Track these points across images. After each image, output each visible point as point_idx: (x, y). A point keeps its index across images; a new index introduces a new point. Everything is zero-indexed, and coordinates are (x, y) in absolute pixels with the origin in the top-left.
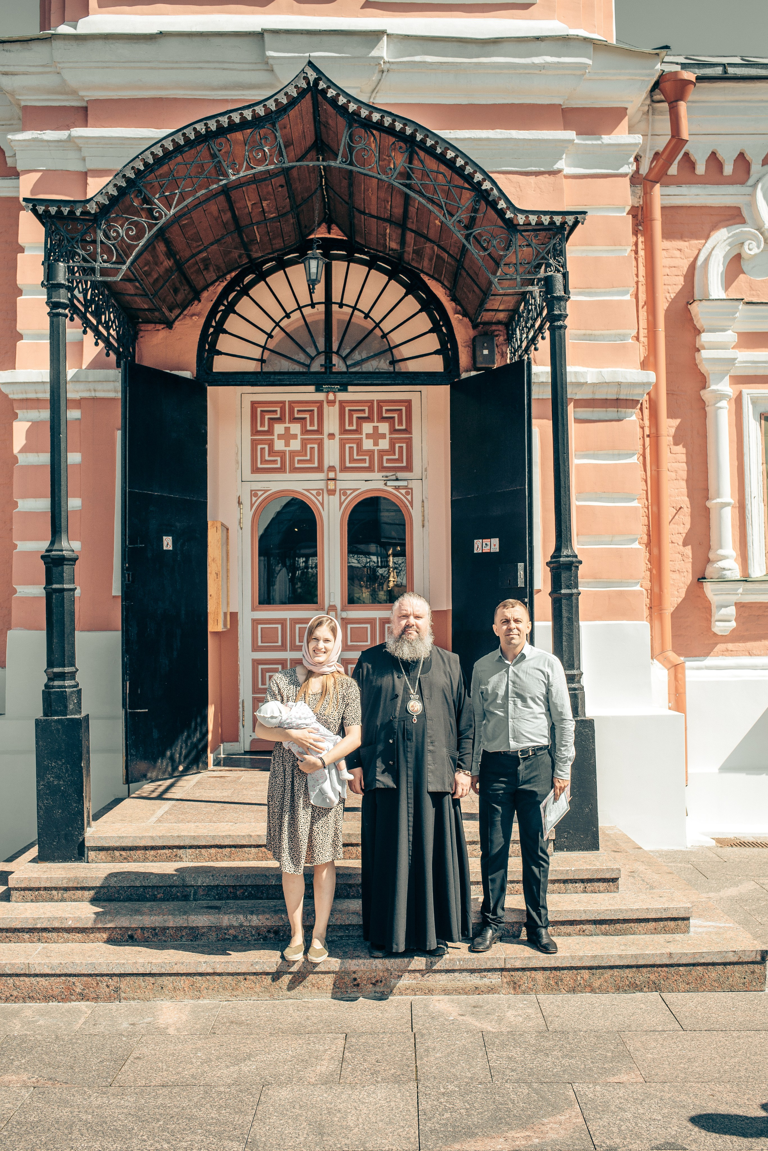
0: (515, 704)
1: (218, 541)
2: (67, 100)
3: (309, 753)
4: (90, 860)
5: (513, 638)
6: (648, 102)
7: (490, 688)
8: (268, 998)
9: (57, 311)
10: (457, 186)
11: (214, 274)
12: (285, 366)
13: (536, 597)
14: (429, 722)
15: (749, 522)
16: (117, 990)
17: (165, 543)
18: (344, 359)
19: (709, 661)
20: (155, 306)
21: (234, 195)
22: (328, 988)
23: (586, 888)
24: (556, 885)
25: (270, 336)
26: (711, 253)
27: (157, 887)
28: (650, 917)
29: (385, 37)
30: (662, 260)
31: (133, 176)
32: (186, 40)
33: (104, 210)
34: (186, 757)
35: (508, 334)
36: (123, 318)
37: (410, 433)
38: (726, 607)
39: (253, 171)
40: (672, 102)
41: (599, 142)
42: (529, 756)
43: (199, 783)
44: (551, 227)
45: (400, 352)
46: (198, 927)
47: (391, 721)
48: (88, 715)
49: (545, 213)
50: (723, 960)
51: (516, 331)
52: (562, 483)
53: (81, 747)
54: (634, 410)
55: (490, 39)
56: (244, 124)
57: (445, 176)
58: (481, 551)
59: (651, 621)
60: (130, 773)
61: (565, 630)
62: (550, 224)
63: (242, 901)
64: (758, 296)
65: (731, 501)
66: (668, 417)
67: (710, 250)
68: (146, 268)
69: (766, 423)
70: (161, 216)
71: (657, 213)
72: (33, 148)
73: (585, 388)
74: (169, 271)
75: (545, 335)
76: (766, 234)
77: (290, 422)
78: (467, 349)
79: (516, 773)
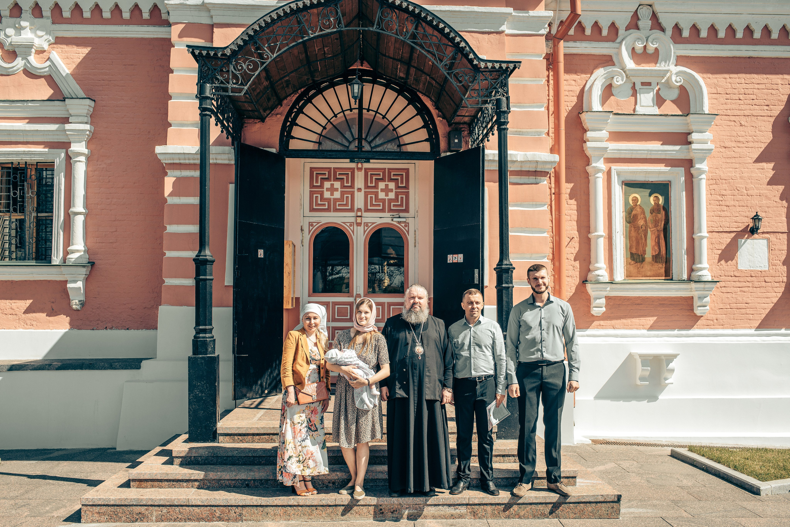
0: (475, 350)
1: (290, 253)
4: (220, 442)
5: (475, 314)
7: (460, 340)
8: (329, 520)
9: (206, 113)
10: (444, 44)
11: (291, 89)
12: (333, 147)
13: (485, 290)
14: (427, 359)
15: (614, 247)
16: (241, 515)
17: (259, 254)
18: (370, 143)
19: (589, 332)
20: (256, 109)
21: (309, 44)
24: (498, 458)
25: (324, 128)
26: (593, 83)
27: (262, 456)
30: (564, 87)
31: (252, 33)
33: (234, 53)
34: (270, 385)
35: (470, 130)
36: (236, 116)
37: (408, 189)
38: (600, 298)
39: (324, 32)
41: (527, 15)
42: (482, 380)
44: (500, 70)
45: (403, 140)
47: (404, 358)
48: (219, 355)
49: (497, 62)
50: (595, 500)
51: (475, 129)
52: (504, 221)
53: (216, 374)
54: (545, 178)
57: (437, 38)
58: (451, 262)
60: (236, 394)
61: (505, 308)
62: (499, 68)
64: (622, 110)
65: (604, 234)
66: (566, 183)
67: (593, 81)
68: (254, 86)
69: (626, 187)
70: (268, 58)
71: (561, 58)
72: (180, 9)
73: (516, 164)
74: (266, 88)
75: (494, 132)
76: (627, 72)
77: (334, 181)
78: (445, 138)
79: (475, 391)
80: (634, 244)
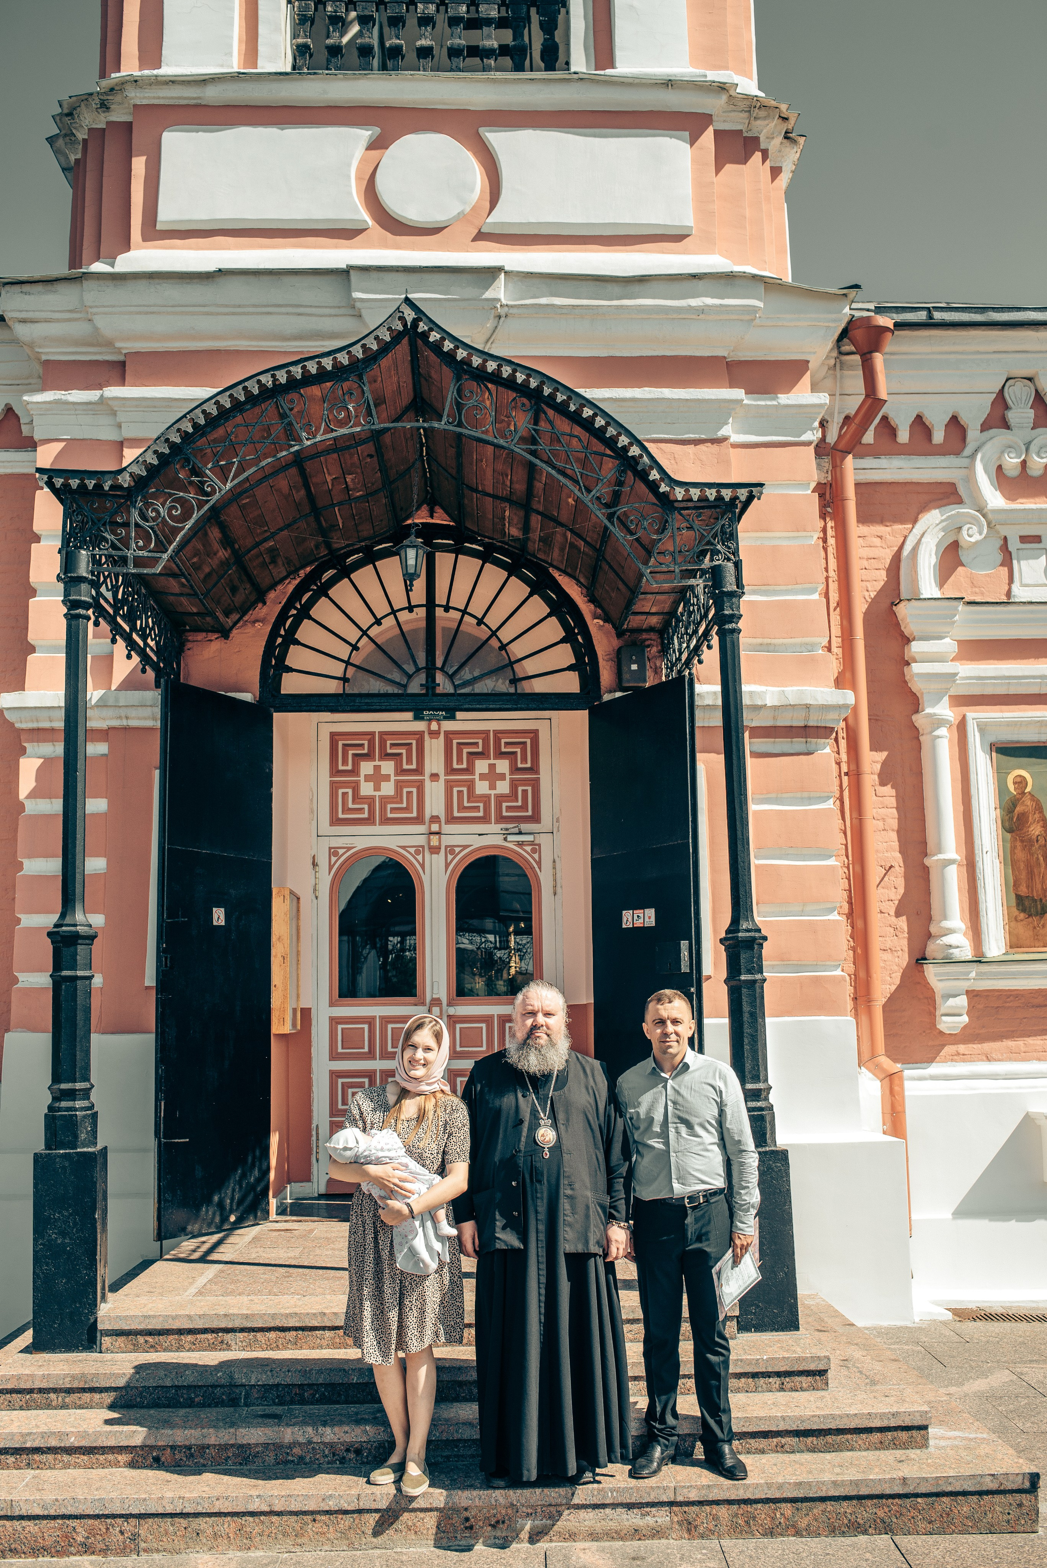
0: (678, 1132)
1: (285, 914)
2: (100, 353)
3: (393, 1197)
4: (103, 1349)
5: (670, 1047)
6: (835, 354)
7: (642, 1111)
8: (345, 1548)
9: (77, 612)
10: (596, 453)
11: (283, 568)
12: (376, 686)
13: (705, 985)
14: (566, 1157)
15: (980, 884)
16: (134, 1537)
17: (215, 917)
18: (451, 677)
19: (935, 1069)
20: (206, 608)
21: (309, 466)
22: (430, 1532)
23: (783, 1384)
24: (743, 1380)
25: (355, 647)
26: (920, 540)
27: (195, 1386)
28: (873, 1425)
29: (503, 274)
30: (858, 550)
31: (178, 440)
32: (251, 279)
33: (141, 483)
34: (240, 1203)
35: (662, 643)
36: (165, 624)
37: (538, 772)
38: (955, 996)
39: (334, 434)
40: (865, 354)
41: (775, 403)
42: (700, 1204)
43: (256, 1239)
44: (719, 503)
45: (524, 669)
46: (249, 1444)
47: (513, 1156)
48: (106, 1148)
49: (710, 485)
50: (978, 1488)
51: (673, 640)
52: (739, 833)
53: (96, 1192)
54: (827, 741)
55: (634, 277)
56: (323, 376)
57: (580, 440)
58: (631, 926)
59: (856, 1016)
60: (163, 1226)
61: (747, 1030)
62: (716, 499)
63: (311, 1407)
64: (982, 594)
65: (957, 857)
66: (871, 750)
67: (918, 537)
68: (195, 560)
69: (999, 755)
70: (214, 491)
71: (850, 492)
72: (55, 412)
73: (763, 712)
74: (225, 564)
75: (712, 642)
76: (990, 516)
77: (381, 759)
78: (610, 663)
79: (683, 1228)
80: (1023, 875)
